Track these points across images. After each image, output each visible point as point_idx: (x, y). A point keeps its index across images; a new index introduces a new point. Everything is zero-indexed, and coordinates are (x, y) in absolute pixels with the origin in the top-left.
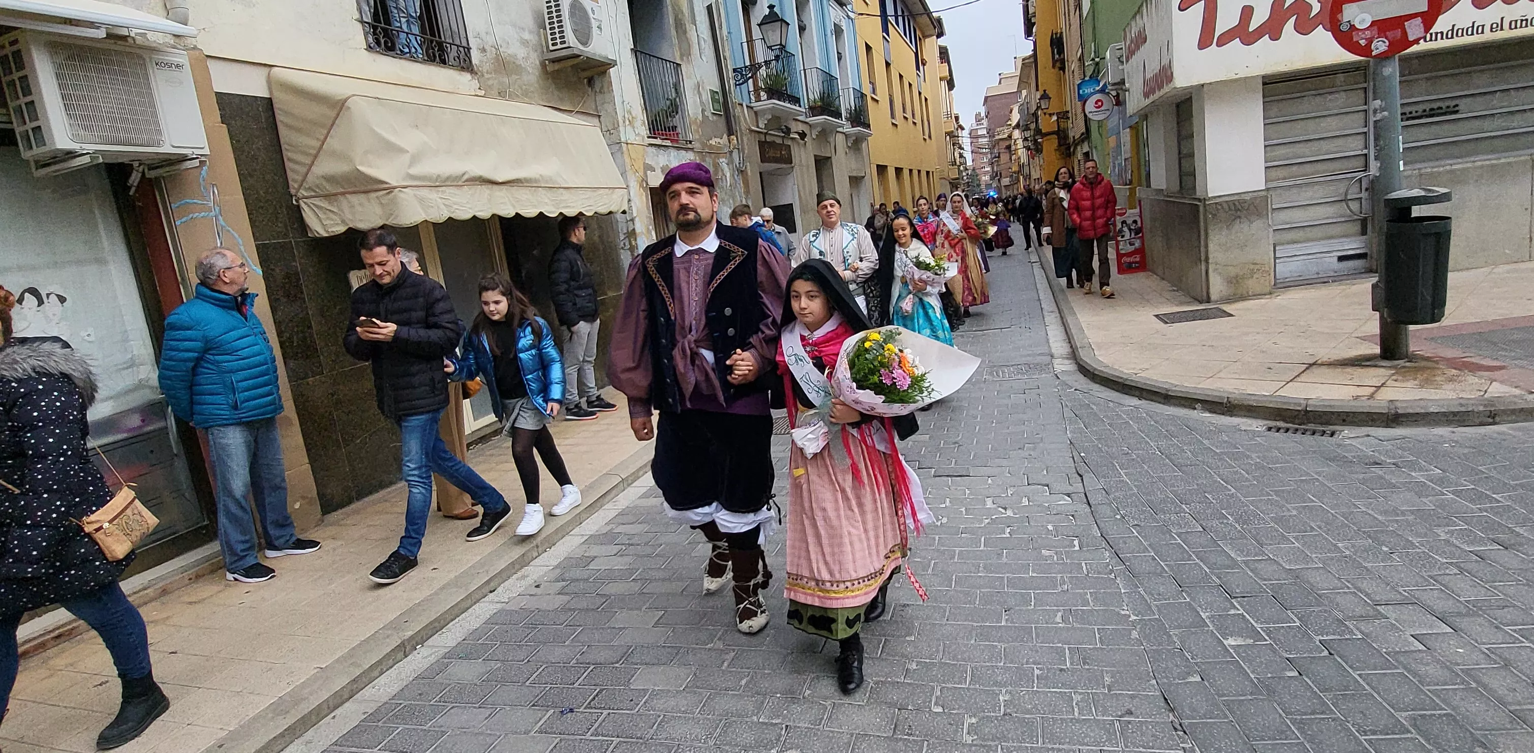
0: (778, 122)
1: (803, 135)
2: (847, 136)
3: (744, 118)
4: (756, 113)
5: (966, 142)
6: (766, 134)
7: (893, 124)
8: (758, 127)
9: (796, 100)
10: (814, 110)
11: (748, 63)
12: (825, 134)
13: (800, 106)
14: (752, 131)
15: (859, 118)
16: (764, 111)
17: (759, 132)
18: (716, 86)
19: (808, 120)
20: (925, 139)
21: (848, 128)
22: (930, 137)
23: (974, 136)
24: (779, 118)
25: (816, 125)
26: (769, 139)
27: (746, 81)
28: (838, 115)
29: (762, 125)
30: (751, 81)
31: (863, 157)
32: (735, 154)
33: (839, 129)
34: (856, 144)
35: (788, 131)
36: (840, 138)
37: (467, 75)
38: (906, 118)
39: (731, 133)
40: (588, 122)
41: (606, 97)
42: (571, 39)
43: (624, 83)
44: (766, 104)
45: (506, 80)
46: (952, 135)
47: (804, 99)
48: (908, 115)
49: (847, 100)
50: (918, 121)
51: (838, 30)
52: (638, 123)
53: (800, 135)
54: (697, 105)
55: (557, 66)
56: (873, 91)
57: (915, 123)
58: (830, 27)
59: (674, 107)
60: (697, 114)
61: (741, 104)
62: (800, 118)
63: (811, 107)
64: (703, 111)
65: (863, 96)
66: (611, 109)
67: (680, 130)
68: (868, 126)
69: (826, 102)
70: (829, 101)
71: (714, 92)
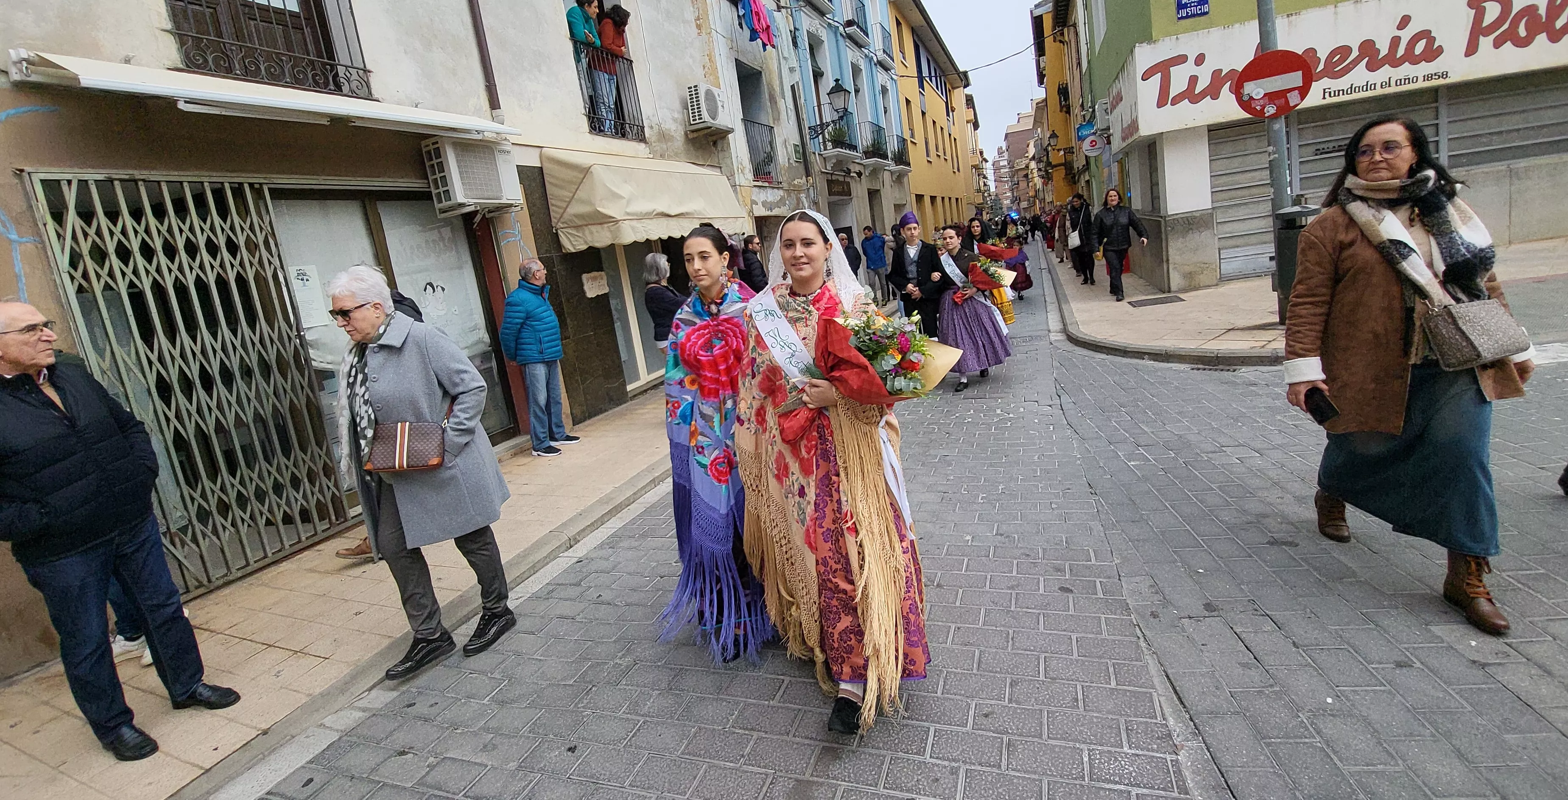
0: (840, 164)
1: (860, 174)
2: (892, 173)
3: (817, 164)
4: (825, 159)
5: (989, 173)
6: (832, 174)
7: (928, 161)
8: (826, 169)
9: (854, 148)
10: (868, 154)
11: (818, 123)
12: (875, 172)
13: (857, 152)
14: (822, 172)
15: (901, 158)
16: (830, 158)
17: (827, 173)
18: (795, 140)
19: (862, 162)
20: (956, 174)
21: (893, 167)
22: (958, 170)
23: (996, 168)
24: (841, 161)
25: (870, 166)
26: (834, 178)
27: (817, 136)
28: (885, 157)
29: (829, 168)
30: (820, 136)
31: (904, 189)
32: (811, 191)
33: (886, 168)
34: (900, 179)
35: (849, 171)
36: (887, 176)
37: (643, 145)
38: (938, 156)
39: (808, 174)
40: (716, 172)
41: (726, 154)
42: (706, 116)
43: (738, 144)
44: (832, 151)
45: (665, 146)
46: (978, 169)
47: (860, 148)
48: (941, 153)
49: (892, 146)
50: (949, 157)
51: (884, 90)
52: (747, 171)
53: (857, 173)
54: (784, 155)
55: (695, 135)
56: (912, 136)
57: (946, 160)
58: (878, 88)
59: (770, 158)
60: (784, 162)
61: (814, 153)
62: (857, 161)
63: (865, 153)
64: (789, 159)
65: (904, 140)
66: (729, 162)
67: (773, 174)
68: (909, 164)
69: (877, 150)
70: (879, 149)
71: (796, 146)
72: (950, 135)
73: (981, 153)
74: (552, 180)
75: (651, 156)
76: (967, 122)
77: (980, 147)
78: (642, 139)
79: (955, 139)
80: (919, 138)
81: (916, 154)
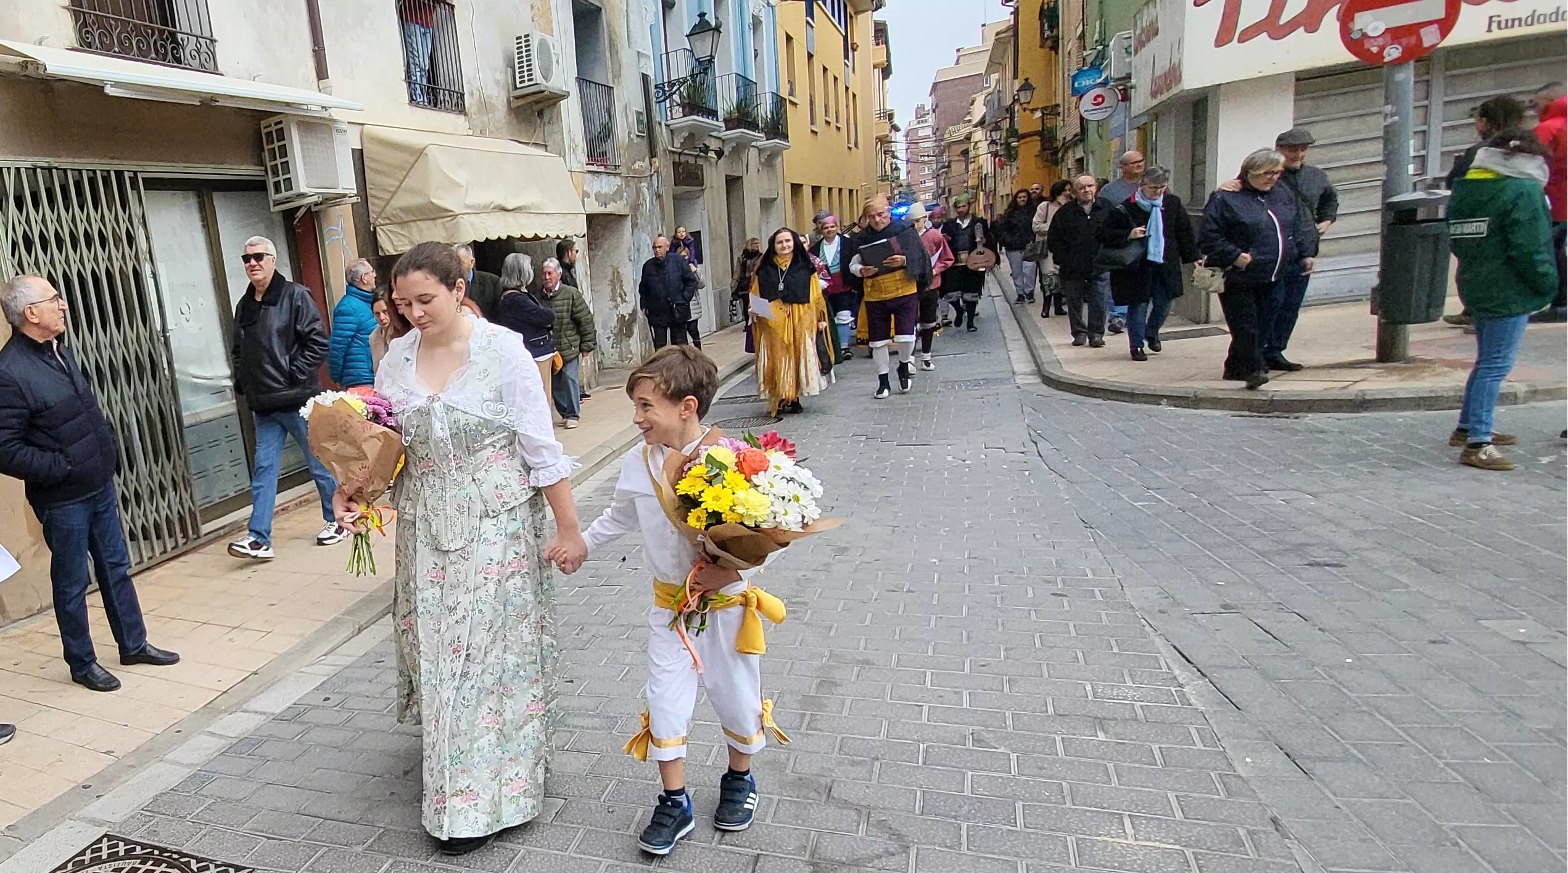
0: (692, 137)
1: (718, 153)
2: (761, 150)
3: (663, 138)
4: (672, 131)
5: (900, 147)
6: (680, 154)
7: (814, 132)
8: (673, 147)
9: (713, 113)
10: (730, 123)
11: (666, 80)
12: (740, 147)
13: (717, 120)
14: (669, 151)
15: (777, 128)
16: (682, 129)
17: (673, 152)
18: (639, 105)
19: (720, 135)
20: (850, 148)
21: (763, 143)
22: (856, 145)
23: (912, 141)
24: (693, 134)
25: (730, 140)
26: (683, 159)
27: (664, 100)
28: (753, 126)
29: (677, 144)
31: (775, 173)
32: (655, 178)
33: (754, 143)
34: (770, 159)
35: (706, 149)
36: (753, 153)
37: (462, 117)
38: (828, 123)
39: (653, 154)
40: (540, 152)
41: (555, 127)
42: (538, 76)
43: (571, 112)
44: (679, 119)
45: (485, 119)
46: (884, 141)
47: (721, 114)
48: (832, 119)
49: (765, 109)
50: (842, 124)
51: (756, 23)
52: (579, 151)
53: (716, 152)
54: (625, 128)
55: (521, 102)
56: (791, 94)
57: (838, 128)
58: (749, 20)
59: (607, 132)
60: (624, 137)
61: (660, 124)
62: (714, 134)
63: (725, 120)
64: (629, 133)
65: (783, 99)
66: (557, 137)
67: (610, 155)
68: (785, 137)
69: (742, 117)
70: (748, 114)
71: (639, 113)
72: (847, 88)
73: (891, 117)
74: (372, 165)
75: (471, 132)
76: (875, 67)
77: (888, 107)
78: (461, 109)
79: (854, 96)
80: (801, 97)
81: (796, 121)
